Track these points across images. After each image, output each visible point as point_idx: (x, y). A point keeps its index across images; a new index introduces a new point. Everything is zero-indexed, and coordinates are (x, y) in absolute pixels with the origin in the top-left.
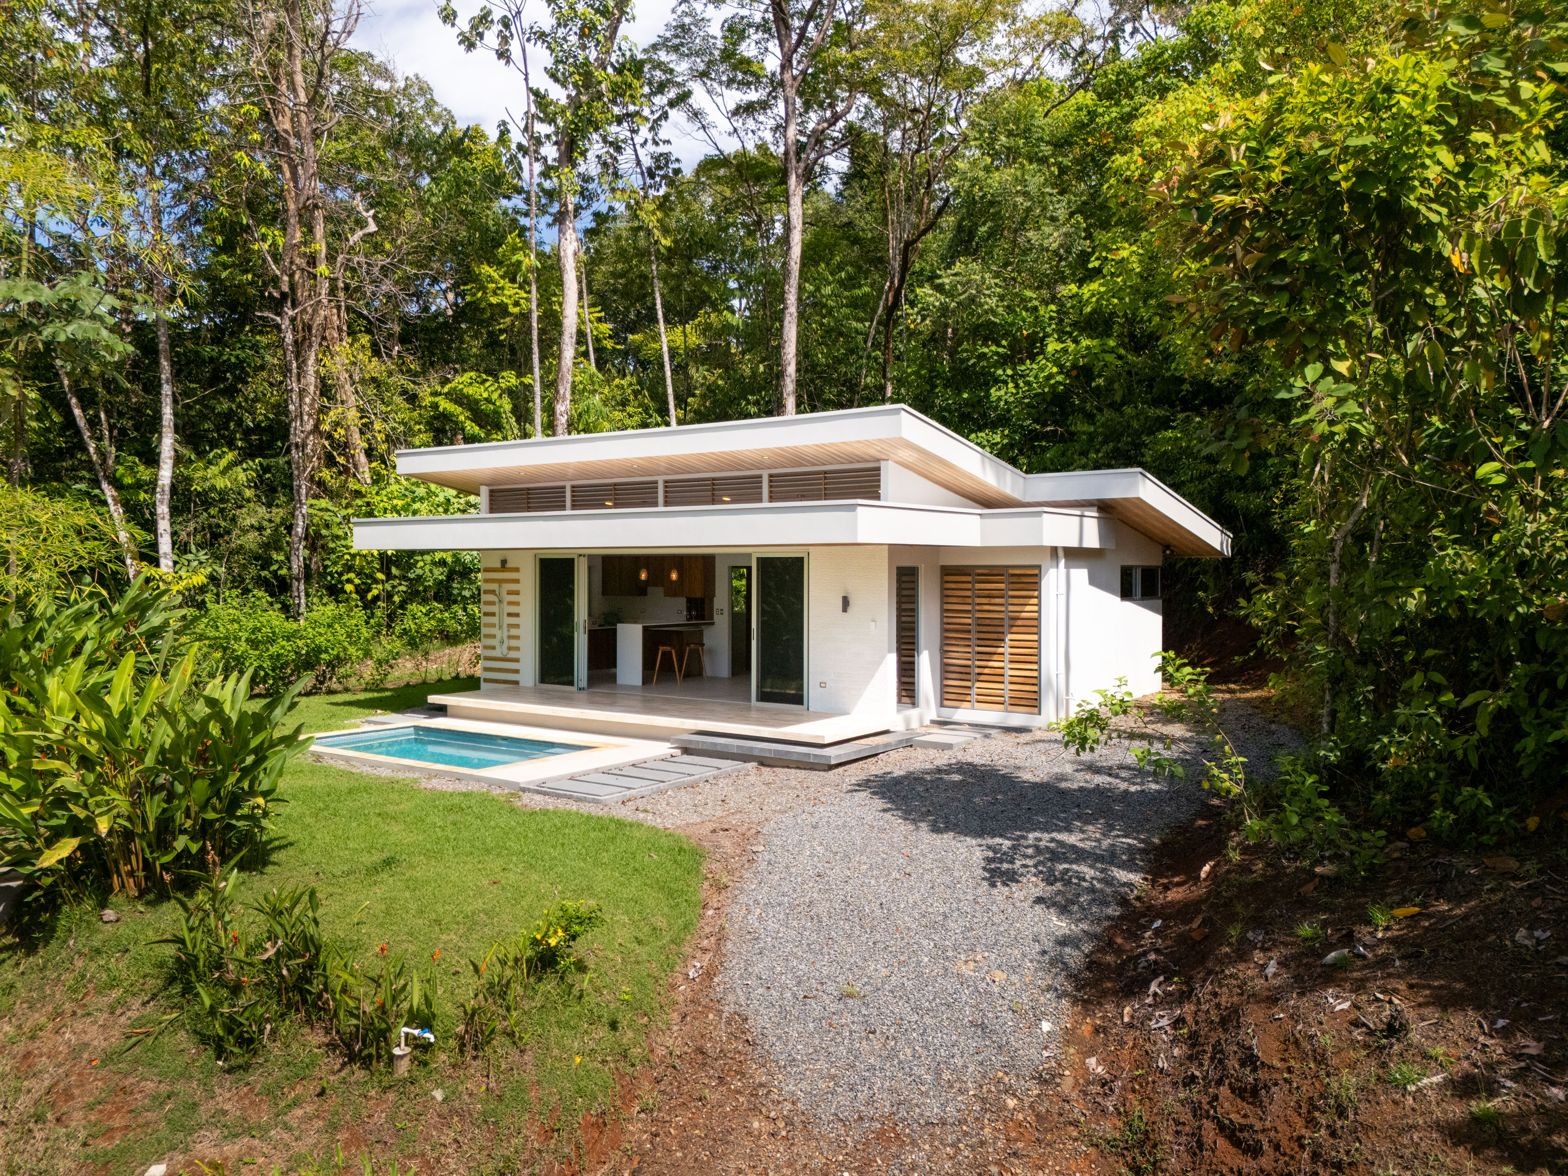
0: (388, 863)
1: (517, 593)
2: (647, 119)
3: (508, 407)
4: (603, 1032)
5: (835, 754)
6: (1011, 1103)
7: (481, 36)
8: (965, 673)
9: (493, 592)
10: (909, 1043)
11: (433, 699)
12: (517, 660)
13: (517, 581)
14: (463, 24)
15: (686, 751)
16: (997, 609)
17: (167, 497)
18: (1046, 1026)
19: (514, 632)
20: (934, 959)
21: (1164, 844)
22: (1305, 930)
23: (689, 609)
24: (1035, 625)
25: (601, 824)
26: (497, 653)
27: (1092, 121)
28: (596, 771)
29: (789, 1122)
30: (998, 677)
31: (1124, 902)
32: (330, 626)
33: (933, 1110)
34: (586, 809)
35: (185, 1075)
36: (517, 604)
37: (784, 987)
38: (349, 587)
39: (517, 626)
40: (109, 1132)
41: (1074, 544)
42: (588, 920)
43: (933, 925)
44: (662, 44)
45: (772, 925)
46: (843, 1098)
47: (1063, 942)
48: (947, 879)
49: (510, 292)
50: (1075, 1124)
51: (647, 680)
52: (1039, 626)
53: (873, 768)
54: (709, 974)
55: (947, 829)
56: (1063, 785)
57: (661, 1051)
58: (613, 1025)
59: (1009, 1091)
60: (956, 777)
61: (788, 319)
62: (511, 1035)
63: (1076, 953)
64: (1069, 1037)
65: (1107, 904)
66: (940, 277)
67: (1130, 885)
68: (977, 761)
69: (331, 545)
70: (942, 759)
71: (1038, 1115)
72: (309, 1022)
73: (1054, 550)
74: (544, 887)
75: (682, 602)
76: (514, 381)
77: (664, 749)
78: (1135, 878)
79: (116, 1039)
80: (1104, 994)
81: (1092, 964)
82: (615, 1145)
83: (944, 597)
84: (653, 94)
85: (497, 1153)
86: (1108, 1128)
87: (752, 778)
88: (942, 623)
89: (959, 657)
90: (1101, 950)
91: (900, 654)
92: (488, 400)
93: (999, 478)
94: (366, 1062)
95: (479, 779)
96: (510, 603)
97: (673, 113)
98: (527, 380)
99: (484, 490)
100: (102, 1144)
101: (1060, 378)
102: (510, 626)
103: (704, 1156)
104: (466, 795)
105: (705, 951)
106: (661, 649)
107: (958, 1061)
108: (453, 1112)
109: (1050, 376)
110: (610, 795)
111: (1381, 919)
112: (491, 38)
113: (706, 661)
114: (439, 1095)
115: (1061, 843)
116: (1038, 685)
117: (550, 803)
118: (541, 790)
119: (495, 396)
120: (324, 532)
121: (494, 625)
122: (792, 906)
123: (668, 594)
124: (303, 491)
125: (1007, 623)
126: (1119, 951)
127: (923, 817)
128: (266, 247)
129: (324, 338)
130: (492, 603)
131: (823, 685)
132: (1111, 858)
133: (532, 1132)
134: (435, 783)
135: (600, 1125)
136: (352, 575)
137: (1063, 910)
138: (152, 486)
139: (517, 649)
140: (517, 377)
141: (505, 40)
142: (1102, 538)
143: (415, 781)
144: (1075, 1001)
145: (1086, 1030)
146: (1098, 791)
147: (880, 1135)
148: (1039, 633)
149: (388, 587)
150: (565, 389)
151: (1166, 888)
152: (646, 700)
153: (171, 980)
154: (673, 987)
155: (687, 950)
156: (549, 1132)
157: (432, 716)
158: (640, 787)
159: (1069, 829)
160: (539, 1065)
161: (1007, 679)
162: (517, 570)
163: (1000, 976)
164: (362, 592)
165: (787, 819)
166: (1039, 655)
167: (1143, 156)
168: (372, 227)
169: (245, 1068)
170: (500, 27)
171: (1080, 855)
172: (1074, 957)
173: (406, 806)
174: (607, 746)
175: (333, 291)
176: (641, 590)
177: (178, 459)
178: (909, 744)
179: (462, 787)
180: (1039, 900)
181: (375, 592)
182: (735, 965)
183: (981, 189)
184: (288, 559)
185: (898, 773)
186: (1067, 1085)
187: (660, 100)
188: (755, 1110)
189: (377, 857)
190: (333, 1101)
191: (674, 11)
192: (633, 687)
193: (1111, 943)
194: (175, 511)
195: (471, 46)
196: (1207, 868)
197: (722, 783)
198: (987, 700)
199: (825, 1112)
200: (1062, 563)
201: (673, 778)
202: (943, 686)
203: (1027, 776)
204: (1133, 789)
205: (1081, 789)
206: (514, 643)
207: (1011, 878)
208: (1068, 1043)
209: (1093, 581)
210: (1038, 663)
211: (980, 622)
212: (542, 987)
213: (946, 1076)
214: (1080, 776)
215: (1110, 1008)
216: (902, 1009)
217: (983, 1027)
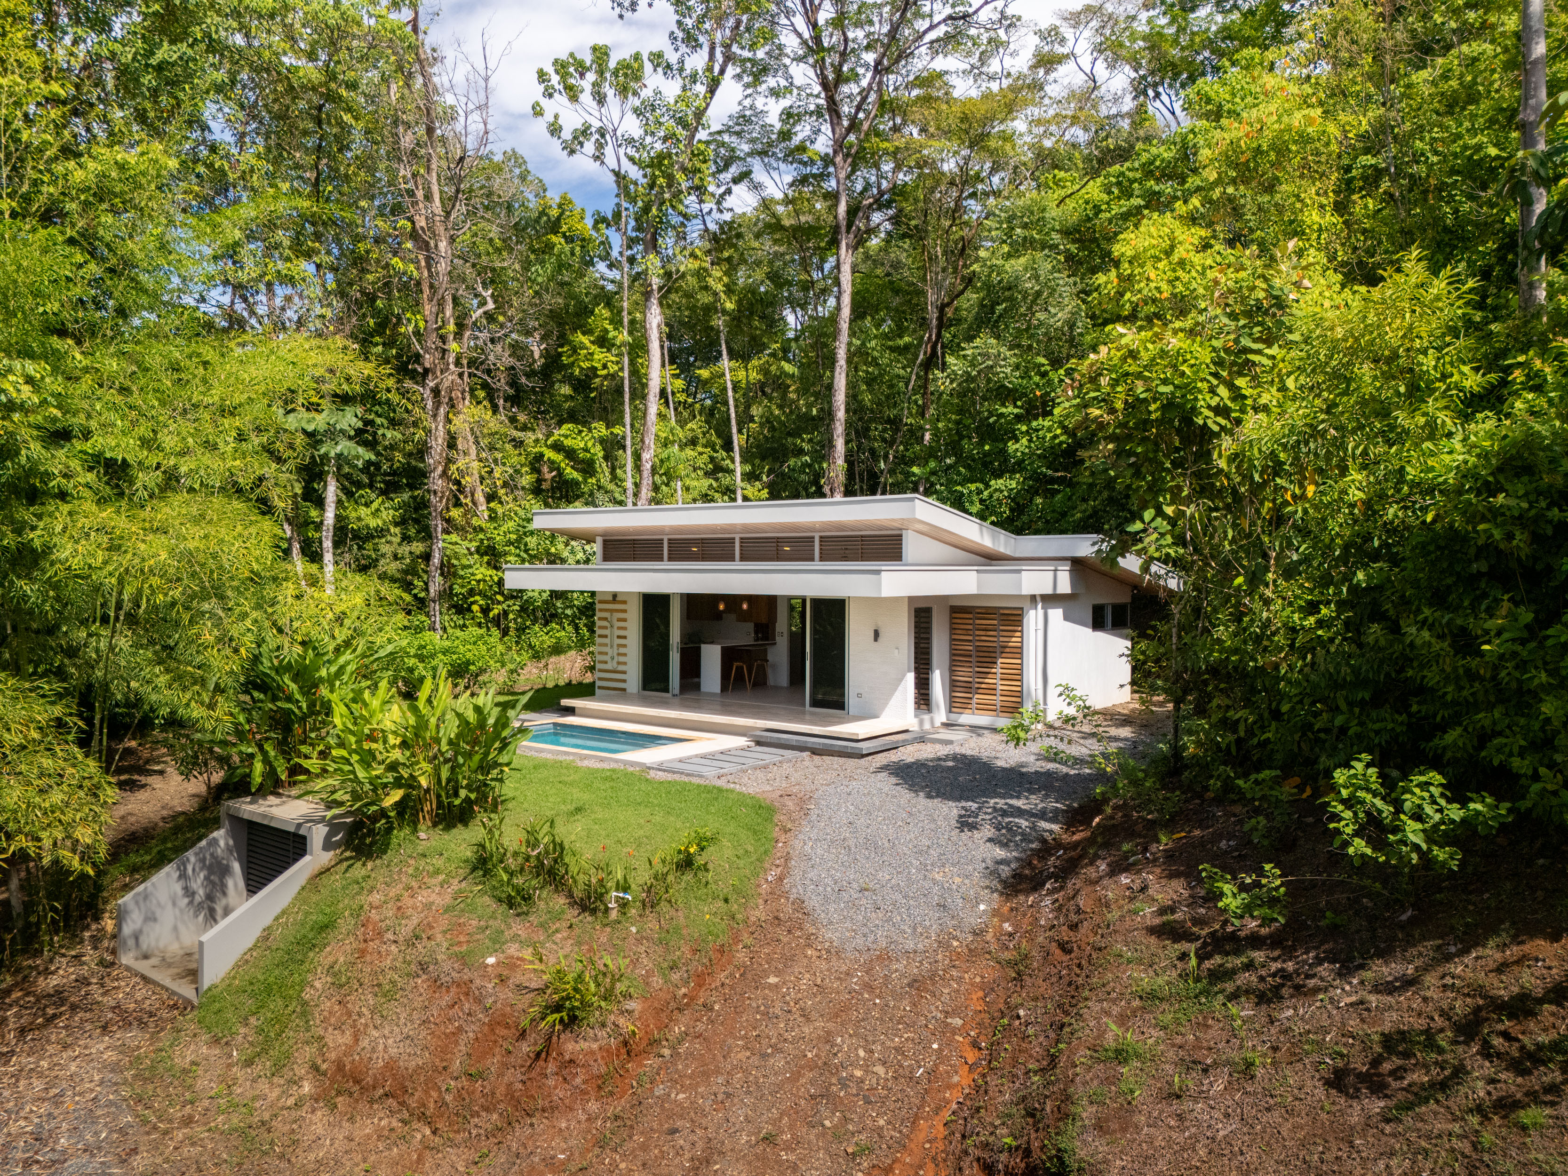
0: (578, 810)
1: (625, 620)
2: (713, 195)
3: (601, 454)
4: (721, 904)
5: (865, 746)
6: (955, 944)
7: (581, 144)
8: (969, 688)
9: (606, 619)
10: (899, 914)
11: (565, 702)
12: (624, 672)
13: (625, 611)
14: (567, 135)
15: (759, 743)
16: (989, 639)
17: (331, 534)
18: (982, 907)
19: (622, 650)
20: (919, 870)
21: (1081, 807)
22: (1126, 847)
23: (756, 632)
24: (1019, 652)
25: (708, 790)
26: (609, 666)
27: (1096, 215)
28: (696, 756)
29: (828, 951)
30: (992, 690)
31: (1044, 841)
32: (475, 643)
33: (910, 945)
34: (695, 780)
35: (493, 917)
36: (625, 628)
37: (827, 885)
38: (475, 608)
39: (625, 646)
40: (460, 943)
41: (1049, 591)
42: (712, 840)
43: (920, 852)
44: (728, 130)
45: (819, 851)
46: (860, 941)
47: (999, 862)
48: (933, 826)
49: (600, 355)
50: (989, 953)
51: (724, 688)
52: (1021, 653)
53: (893, 757)
54: (780, 879)
55: (937, 796)
56: (1024, 770)
57: (753, 919)
58: (726, 901)
59: (955, 938)
60: (951, 764)
61: (838, 370)
62: (670, 902)
63: (1006, 868)
64: (995, 913)
65: (1031, 842)
66: (964, 349)
67: (1051, 832)
68: (969, 753)
69: (462, 573)
70: (943, 751)
71: (970, 950)
72: (556, 891)
73: (1033, 598)
74: (679, 825)
75: (750, 626)
76: (604, 432)
77: (741, 741)
78: (1055, 827)
79: (448, 900)
80: (1020, 891)
81: (1016, 875)
82: (730, 962)
83: (952, 630)
84: (719, 171)
85: (669, 958)
86: (1007, 955)
87: (807, 763)
88: (951, 649)
89: (964, 675)
90: (1023, 867)
91: (917, 671)
92: (586, 450)
93: (994, 539)
94: (594, 912)
95: (617, 761)
96: (619, 628)
97: (735, 189)
98: (617, 430)
99: (599, 540)
100: (456, 949)
101: (1063, 438)
102: (619, 646)
103: (780, 966)
104: (614, 770)
105: (778, 866)
106: (735, 664)
107: (927, 923)
108: (642, 938)
109: (1056, 437)
110: (710, 772)
111: (1164, 840)
112: (589, 147)
113: (769, 672)
114: (634, 929)
115: (1011, 806)
116: (1021, 697)
117: (670, 777)
118: (660, 768)
119: (590, 444)
120: (454, 562)
121: (606, 645)
122: (832, 842)
123: (738, 620)
124: (439, 529)
125: (998, 650)
126: (1033, 868)
127: (922, 788)
128: (411, 329)
129: (451, 399)
130: (606, 628)
131: (859, 695)
132: (1042, 815)
133: (686, 949)
134: (586, 763)
135: (721, 951)
136: (477, 598)
137: (1004, 845)
138: (319, 526)
139: (625, 663)
140: (607, 428)
141: (600, 146)
142: (1073, 584)
143: (573, 761)
144: (1001, 894)
145: (1006, 909)
146: (1049, 774)
147: (879, 957)
148: (1021, 658)
149: (505, 606)
150: (650, 440)
151: (1074, 833)
152: (723, 705)
153: (474, 869)
154: (759, 886)
155: (767, 866)
156: (695, 951)
157: (563, 716)
158: (729, 768)
159: (1018, 798)
160: (687, 917)
161: (998, 692)
162: (625, 602)
163: (957, 880)
164: (485, 611)
165: (832, 789)
166: (1021, 675)
167: (1118, 276)
168: (491, 305)
169: (527, 914)
170: (597, 136)
171: (1020, 812)
172: (1005, 871)
173: (576, 777)
174: (701, 739)
175: (458, 363)
176: (719, 616)
177: (339, 502)
178: (921, 739)
179: (606, 766)
180: (990, 840)
181: (496, 611)
182: (797, 874)
183: (998, 274)
184: (426, 584)
185: (910, 760)
186: (989, 937)
187: (727, 176)
188: (809, 946)
189: (571, 808)
190: (577, 931)
191: (740, 103)
192: (714, 694)
193: (1030, 863)
194: (336, 544)
195: (572, 152)
196: (1097, 820)
197: (785, 766)
198: (984, 708)
199: (849, 947)
200: (1040, 606)
201: (751, 762)
202: (951, 697)
203: (1000, 763)
204: (1072, 772)
205: (1036, 772)
206: (622, 659)
207: (973, 827)
208: (994, 916)
209: (1066, 618)
210: (1021, 680)
211: (978, 649)
212: (684, 878)
213: (919, 930)
214: (1039, 763)
215: (1022, 898)
216: (898, 896)
217: (944, 906)
